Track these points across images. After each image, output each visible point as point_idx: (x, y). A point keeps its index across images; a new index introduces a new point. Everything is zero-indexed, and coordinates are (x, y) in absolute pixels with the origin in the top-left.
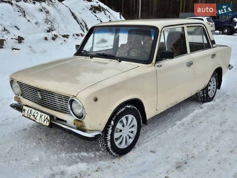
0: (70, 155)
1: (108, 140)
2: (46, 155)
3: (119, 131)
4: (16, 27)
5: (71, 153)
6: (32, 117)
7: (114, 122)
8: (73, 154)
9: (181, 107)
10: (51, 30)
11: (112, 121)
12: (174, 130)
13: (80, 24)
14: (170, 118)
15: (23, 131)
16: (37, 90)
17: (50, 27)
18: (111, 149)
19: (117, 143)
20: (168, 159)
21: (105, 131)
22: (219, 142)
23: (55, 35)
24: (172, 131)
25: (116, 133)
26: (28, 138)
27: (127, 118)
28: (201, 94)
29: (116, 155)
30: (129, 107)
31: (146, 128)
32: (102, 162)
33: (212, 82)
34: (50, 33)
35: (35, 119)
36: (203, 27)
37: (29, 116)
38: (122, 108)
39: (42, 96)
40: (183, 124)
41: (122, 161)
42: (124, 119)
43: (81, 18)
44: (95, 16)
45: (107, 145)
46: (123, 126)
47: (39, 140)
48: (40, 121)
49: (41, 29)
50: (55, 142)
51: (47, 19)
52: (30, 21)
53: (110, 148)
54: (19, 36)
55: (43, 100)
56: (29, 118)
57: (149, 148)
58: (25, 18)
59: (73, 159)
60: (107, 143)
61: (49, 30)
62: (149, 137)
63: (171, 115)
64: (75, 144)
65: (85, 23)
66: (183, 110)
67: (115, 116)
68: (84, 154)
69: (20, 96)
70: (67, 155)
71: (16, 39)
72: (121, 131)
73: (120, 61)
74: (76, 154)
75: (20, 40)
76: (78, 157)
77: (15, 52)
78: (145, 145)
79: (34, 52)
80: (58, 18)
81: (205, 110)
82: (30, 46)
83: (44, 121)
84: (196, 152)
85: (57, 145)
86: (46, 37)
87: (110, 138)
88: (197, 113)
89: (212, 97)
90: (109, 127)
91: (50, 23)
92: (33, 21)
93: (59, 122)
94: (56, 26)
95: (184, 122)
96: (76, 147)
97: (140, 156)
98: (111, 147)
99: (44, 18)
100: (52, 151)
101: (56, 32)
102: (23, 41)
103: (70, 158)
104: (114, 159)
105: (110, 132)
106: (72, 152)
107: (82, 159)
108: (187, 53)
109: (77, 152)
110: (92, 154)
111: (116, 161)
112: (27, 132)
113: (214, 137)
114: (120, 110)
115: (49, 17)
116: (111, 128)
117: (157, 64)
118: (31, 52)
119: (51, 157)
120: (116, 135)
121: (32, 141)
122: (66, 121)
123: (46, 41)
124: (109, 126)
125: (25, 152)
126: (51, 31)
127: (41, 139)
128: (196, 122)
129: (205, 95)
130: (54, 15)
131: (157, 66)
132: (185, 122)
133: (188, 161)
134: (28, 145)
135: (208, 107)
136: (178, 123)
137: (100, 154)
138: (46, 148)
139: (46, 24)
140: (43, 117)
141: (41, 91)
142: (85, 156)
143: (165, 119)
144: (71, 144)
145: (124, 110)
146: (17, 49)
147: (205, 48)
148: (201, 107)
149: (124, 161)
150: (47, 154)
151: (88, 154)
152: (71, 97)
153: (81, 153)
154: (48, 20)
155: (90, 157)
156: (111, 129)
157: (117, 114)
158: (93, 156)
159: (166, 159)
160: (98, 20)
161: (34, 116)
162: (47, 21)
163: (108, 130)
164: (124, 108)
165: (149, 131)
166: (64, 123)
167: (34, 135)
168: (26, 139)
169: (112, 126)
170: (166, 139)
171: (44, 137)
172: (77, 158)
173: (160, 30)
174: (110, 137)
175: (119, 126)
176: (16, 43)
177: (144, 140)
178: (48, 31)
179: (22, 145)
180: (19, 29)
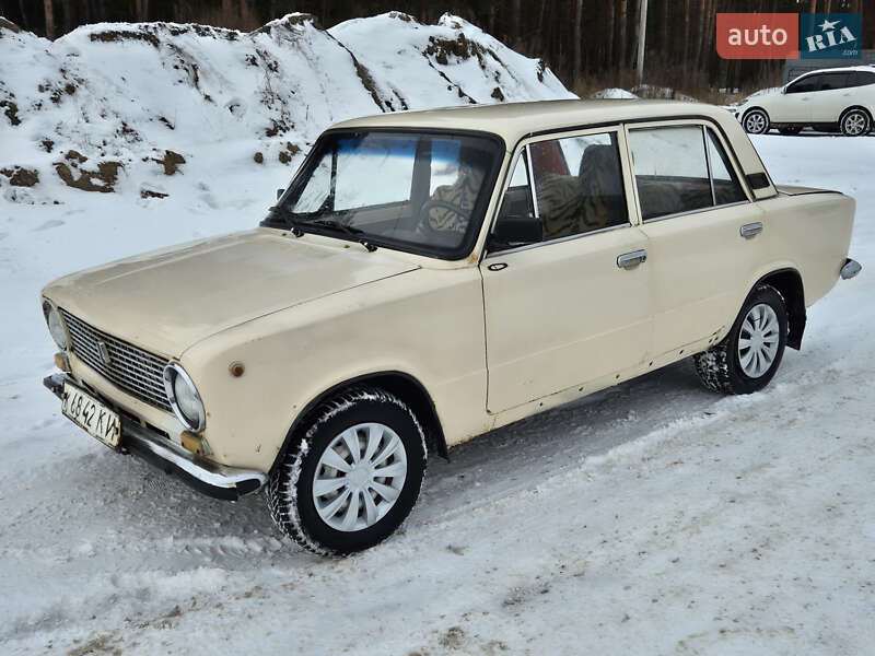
0: (189, 542)
1: (289, 499)
2: (119, 538)
3: (334, 473)
4: (163, 120)
5: (194, 538)
6: (81, 419)
7: (309, 445)
8: (199, 541)
9: (635, 410)
10: (281, 128)
11: (304, 441)
12: (565, 485)
13: (384, 104)
14: (573, 444)
15: (79, 461)
16: (99, 336)
17: (277, 116)
18: (302, 528)
19: (325, 513)
20: (495, 575)
21: (279, 470)
22: (699, 532)
23: (290, 146)
24: (559, 487)
25: (319, 478)
26: (87, 484)
27: (363, 435)
28: (710, 363)
29: (324, 552)
30: (371, 397)
31: (473, 473)
32: (276, 571)
33: (757, 323)
34: (274, 140)
35: (87, 426)
36: (709, 129)
37: (74, 415)
38: (342, 402)
39: (110, 353)
40: (606, 468)
41: (339, 572)
42: (350, 436)
43: (388, 83)
44: (442, 74)
45: (287, 518)
46: (350, 460)
47: (119, 491)
48: (99, 433)
49: (247, 125)
50: (165, 500)
51: (269, 91)
52: (210, 100)
53: (297, 526)
54: (168, 152)
55: (114, 367)
56: (75, 420)
57: (452, 538)
58: (198, 88)
59: (194, 555)
60: (286, 510)
61: (272, 127)
62: (469, 503)
63: (584, 434)
64: (220, 511)
65: (402, 100)
66: (639, 419)
67: (315, 427)
68: (233, 542)
69: (68, 353)
70: (180, 543)
71: (158, 162)
72: (341, 474)
73: (371, 248)
74: (208, 542)
75: (172, 163)
76: (213, 550)
77: (150, 205)
78: (443, 526)
79: (213, 206)
80: (309, 87)
81: (717, 421)
82: (205, 183)
83: (108, 432)
84: (598, 559)
85: (164, 511)
86: (261, 154)
87: (295, 495)
88: (681, 433)
89: (760, 375)
90: (293, 461)
91: (278, 104)
92: (223, 99)
93: (151, 436)
94: (297, 114)
95: (616, 458)
96: (218, 521)
97: (406, 559)
98: (302, 524)
99: (259, 87)
100: (140, 528)
101: (296, 134)
102: (181, 167)
103: (186, 552)
104: (319, 562)
105: (295, 473)
106: (198, 535)
107: (221, 556)
108: (627, 221)
109: (212, 536)
110: (258, 543)
111: (323, 570)
112: (93, 465)
113: (691, 513)
114: (335, 407)
115: (275, 83)
116: (298, 462)
117: (488, 262)
118: (201, 203)
119: (129, 546)
120: (320, 487)
121: (96, 494)
122: (167, 436)
123: (258, 166)
124: (294, 456)
125: (61, 527)
126: (280, 132)
127: (124, 491)
128: (659, 462)
129: (725, 367)
130: (293, 76)
131: (490, 268)
132: (619, 460)
133: (555, 585)
134: (81, 504)
135: (734, 412)
136: (593, 460)
137: (283, 545)
138: (129, 517)
139: (264, 108)
140: (105, 418)
141: (106, 339)
142: (234, 550)
143: (556, 444)
144: (210, 510)
145: (350, 408)
146: (159, 195)
147: (719, 203)
148: (707, 410)
149: (347, 570)
150: (123, 537)
151: (245, 543)
152: (172, 360)
153: (225, 539)
154: (272, 94)
155: (248, 553)
156: (301, 466)
157: (321, 421)
158: (258, 549)
159: (484, 574)
160: (450, 88)
161: (85, 415)
162: (268, 98)
163: (289, 470)
164: (349, 401)
165: (478, 484)
166: (163, 439)
167: (109, 476)
168: (79, 487)
169: (303, 458)
170: (522, 511)
171: (137, 483)
172: (207, 555)
173: (509, 148)
174: (295, 490)
175: (331, 458)
176: (156, 173)
177: (447, 510)
178: (271, 133)
179: (62, 504)
180: (172, 128)
